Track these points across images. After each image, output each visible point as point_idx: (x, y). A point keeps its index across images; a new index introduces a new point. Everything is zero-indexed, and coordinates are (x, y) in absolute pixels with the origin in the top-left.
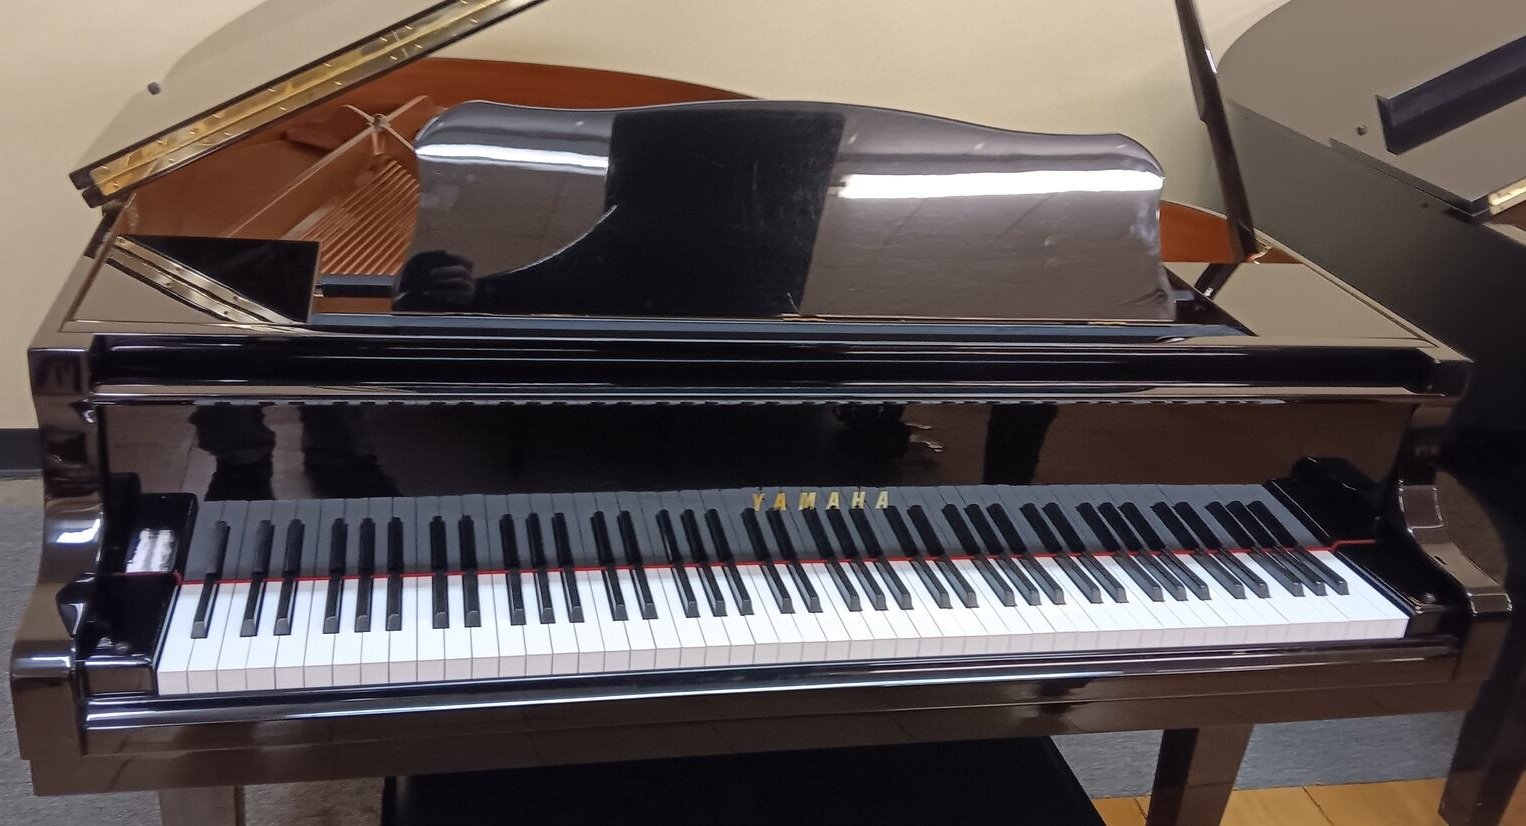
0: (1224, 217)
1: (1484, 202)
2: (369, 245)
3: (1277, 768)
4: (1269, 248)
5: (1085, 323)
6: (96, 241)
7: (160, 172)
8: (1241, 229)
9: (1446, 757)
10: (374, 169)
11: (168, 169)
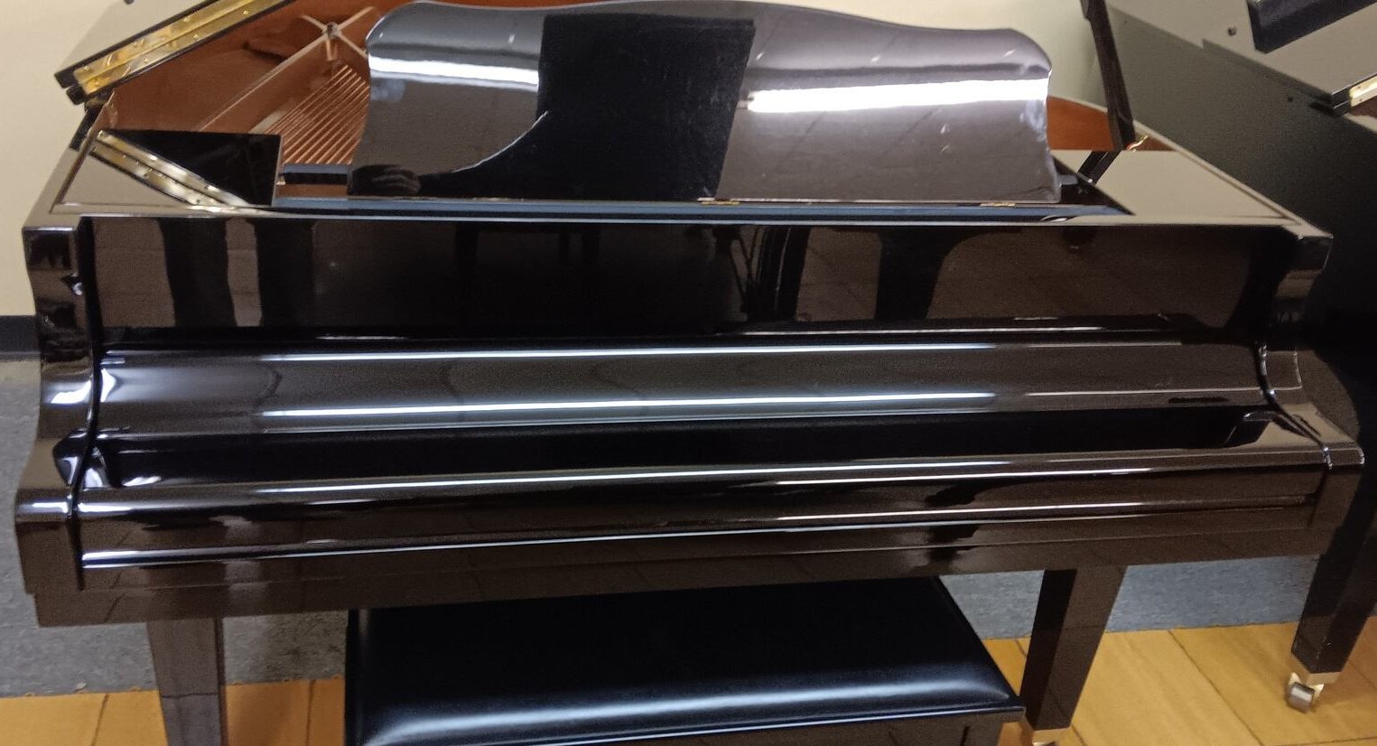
0: (1105, 110)
1: (1345, 95)
2: (324, 141)
3: (1144, 613)
4: (1146, 137)
5: (978, 205)
6: (80, 135)
7: (137, 72)
8: (1120, 120)
9: (1299, 601)
10: (328, 73)
11: (143, 69)
